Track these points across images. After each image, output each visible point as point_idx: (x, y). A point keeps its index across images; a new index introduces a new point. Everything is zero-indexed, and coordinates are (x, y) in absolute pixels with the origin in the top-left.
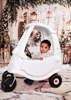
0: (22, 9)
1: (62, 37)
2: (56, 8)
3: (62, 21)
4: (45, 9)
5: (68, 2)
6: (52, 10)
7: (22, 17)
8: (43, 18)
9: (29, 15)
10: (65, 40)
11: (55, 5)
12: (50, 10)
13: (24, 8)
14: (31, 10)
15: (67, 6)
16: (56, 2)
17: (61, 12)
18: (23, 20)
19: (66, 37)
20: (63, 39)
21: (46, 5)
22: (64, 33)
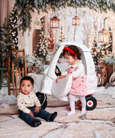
0: (38, 12)
1: (94, 50)
2: (85, 12)
3: (93, 30)
4: (71, 13)
5: (100, 6)
6: (80, 14)
7: (38, 24)
8: (67, 25)
9: (48, 20)
10: (98, 54)
11: (83, 9)
12: (77, 15)
13: (40, 10)
14: (50, 13)
15: (99, 11)
16: (84, 5)
17: (91, 18)
18: (39, 27)
19: (98, 51)
20: (95, 53)
21: (72, 8)
22: (96, 45)
